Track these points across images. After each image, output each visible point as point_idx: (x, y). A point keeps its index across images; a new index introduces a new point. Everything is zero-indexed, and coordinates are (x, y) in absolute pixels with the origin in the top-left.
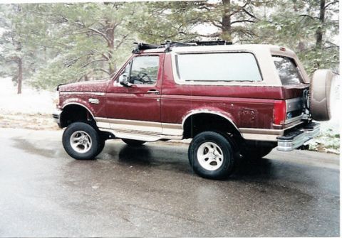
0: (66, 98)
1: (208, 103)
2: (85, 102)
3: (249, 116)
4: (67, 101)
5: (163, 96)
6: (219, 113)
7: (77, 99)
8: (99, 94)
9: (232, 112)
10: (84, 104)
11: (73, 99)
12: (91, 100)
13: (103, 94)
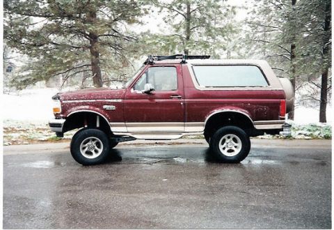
0: (72, 107)
1: (229, 104)
2: (98, 109)
3: (263, 112)
4: (73, 109)
5: (186, 100)
6: (239, 111)
7: (87, 107)
8: (115, 101)
9: (249, 110)
10: (97, 111)
11: (83, 107)
12: (105, 107)
13: (120, 101)
